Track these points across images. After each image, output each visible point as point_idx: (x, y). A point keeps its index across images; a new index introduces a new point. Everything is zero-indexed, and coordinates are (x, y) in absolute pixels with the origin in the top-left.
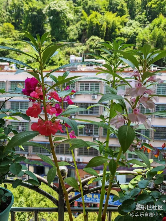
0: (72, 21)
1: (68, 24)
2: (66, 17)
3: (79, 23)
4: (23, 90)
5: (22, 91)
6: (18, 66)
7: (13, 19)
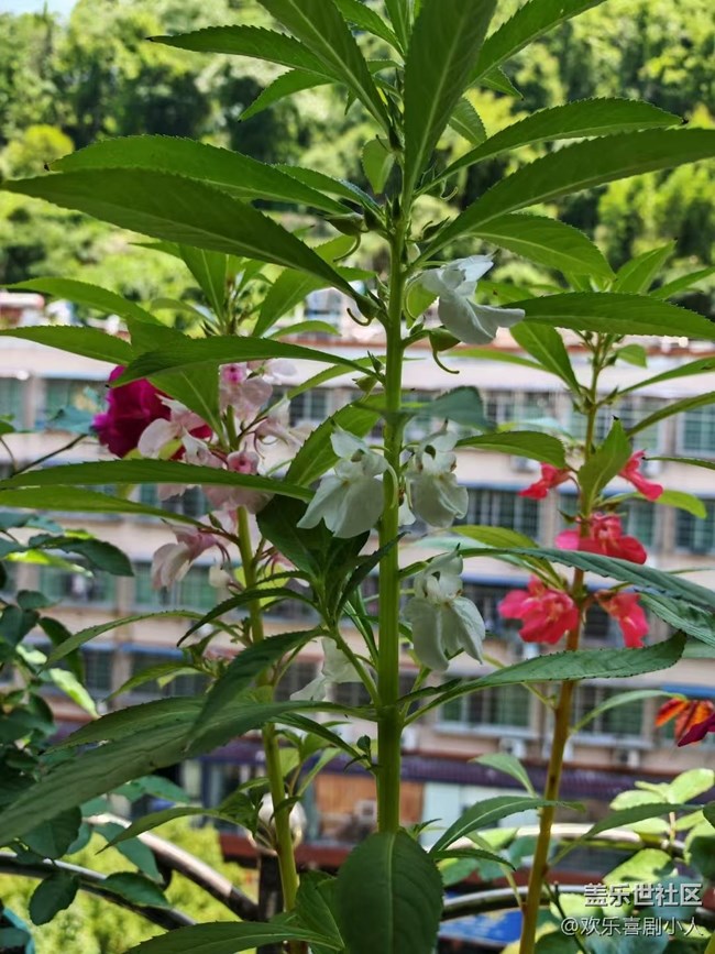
0: (322, 127)
1: (304, 140)
2: (295, 111)
3: (352, 135)
4: (100, 418)
5: (93, 422)
6: (82, 315)
7: (67, 114)
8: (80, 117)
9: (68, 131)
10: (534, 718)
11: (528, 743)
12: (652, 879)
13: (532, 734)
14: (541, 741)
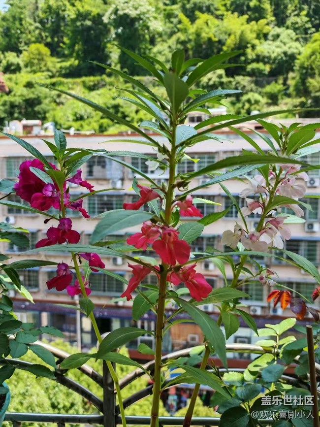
0: (160, 35)
1: (152, 42)
2: (148, 28)
3: (174, 38)
4: (16, 185)
5: (14, 187)
7: (47, 37)
8: (52, 38)
9: (47, 45)
10: (265, 297)
11: (263, 308)
12: (266, 366)
13: (265, 304)
14: (269, 307)
